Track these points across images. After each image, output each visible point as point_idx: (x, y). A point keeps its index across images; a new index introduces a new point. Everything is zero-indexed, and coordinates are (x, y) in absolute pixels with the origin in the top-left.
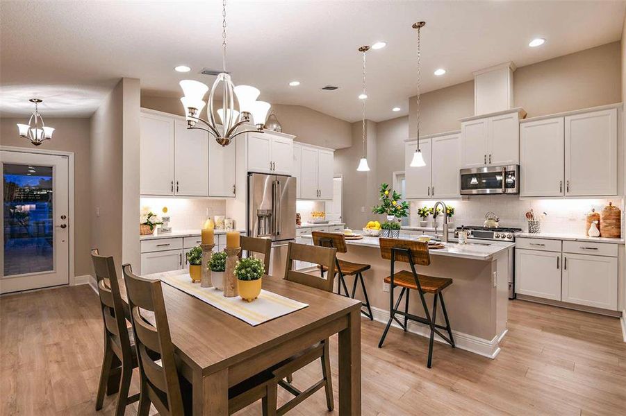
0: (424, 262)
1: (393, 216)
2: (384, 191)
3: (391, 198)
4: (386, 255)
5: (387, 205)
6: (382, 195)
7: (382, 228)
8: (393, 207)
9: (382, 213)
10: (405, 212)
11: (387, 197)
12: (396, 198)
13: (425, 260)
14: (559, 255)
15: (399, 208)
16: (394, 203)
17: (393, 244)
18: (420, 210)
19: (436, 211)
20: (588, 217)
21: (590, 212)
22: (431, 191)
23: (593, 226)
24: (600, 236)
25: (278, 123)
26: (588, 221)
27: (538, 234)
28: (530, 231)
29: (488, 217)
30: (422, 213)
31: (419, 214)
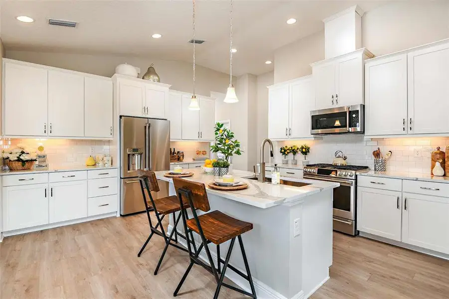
2: (219, 130)
6: (216, 134)
7: (213, 166)
12: (229, 137)
14: (399, 195)
16: (227, 141)
18: (281, 150)
19: (294, 149)
20: (433, 156)
21: (436, 151)
22: (289, 132)
23: (438, 164)
24: (445, 175)
25: (156, 74)
26: (432, 160)
27: (383, 172)
28: (375, 170)
29: (337, 156)
30: (284, 152)
31: (281, 152)
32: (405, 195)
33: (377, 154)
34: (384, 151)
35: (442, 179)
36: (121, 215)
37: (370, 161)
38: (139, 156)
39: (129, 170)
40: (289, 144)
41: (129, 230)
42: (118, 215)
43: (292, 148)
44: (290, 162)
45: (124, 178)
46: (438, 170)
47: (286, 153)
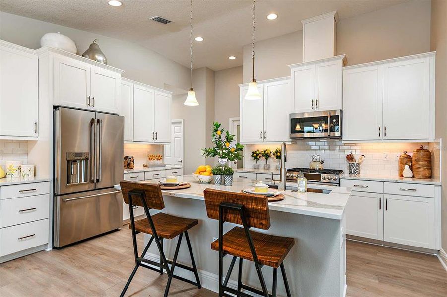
0: (262, 224)
1: (226, 160)
2: (216, 130)
3: (223, 139)
4: (213, 212)
5: (219, 147)
6: (214, 135)
7: (214, 174)
8: (226, 149)
9: (214, 155)
10: (238, 154)
11: (220, 138)
12: (229, 139)
13: (264, 222)
14: (381, 196)
15: (233, 150)
16: (227, 144)
17: (222, 200)
18: (253, 153)
19: (268, 154)
20: (401, 160)
21: (403, 154)
22: (264, 135)
23: (407, 167)
24: (413, 177)
25: (101, 53)
26: (401, 163)
27: (358, 175)
28: (350, 173)
29: (314, 160)
30: (256, 156)
31: (252, 156)
32: (386, 196)
33: (350, 158)
34: (357, 156)
35: (411, 180)
36: (54, 248)
37: (344, 166)
38: (83, 162)
39: (68, 182)
40: (261, 148)
41: (81, 268)
42: (49, 249)
43: (265, 152)
44: (262, 167)
45: (61, 195)
46: (407, 172)
47: (258, 157)
